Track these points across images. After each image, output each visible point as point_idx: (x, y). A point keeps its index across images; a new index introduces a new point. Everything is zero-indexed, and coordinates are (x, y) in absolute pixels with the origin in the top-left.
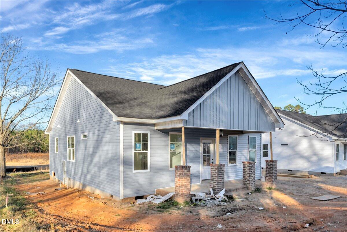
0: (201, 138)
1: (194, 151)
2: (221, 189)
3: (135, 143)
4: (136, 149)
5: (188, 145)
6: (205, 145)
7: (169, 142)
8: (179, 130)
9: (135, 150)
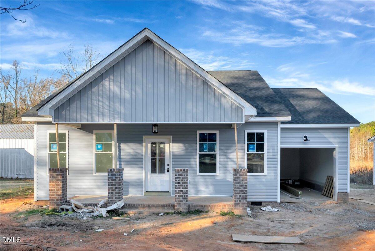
0: (144, 136)
1: (132, 153)
2: (114, 202)
3: (50, 143)
4: (52, 150)
5: (123, 146)
6: (154, 146)
7: (94, 142)
8: (110, 127)
9: (50, 151)
